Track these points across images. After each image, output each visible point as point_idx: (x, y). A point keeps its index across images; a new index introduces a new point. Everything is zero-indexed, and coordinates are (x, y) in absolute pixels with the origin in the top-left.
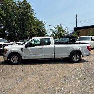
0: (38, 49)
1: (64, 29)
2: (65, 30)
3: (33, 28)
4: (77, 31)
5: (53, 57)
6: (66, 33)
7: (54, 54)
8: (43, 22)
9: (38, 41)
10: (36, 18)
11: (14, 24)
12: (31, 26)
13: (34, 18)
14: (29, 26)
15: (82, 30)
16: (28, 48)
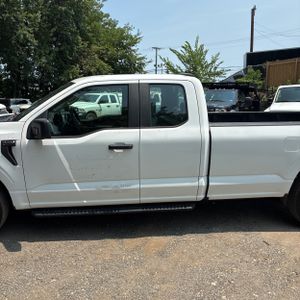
0: (111, 148)
1: (208, 59)
2: (213, 62)
3: (98, 52)
4: (258, 68)
5: (201, 197)
6: (218, 74)
7: (203, 182)
8: (133, 33)
9: (114, 101)
10: (107, 16)
11: (25, 32)
12: (89, 46)
13: (99, 17)
14: (82, 45)
15: (278, 62)
16: (46, 142)
